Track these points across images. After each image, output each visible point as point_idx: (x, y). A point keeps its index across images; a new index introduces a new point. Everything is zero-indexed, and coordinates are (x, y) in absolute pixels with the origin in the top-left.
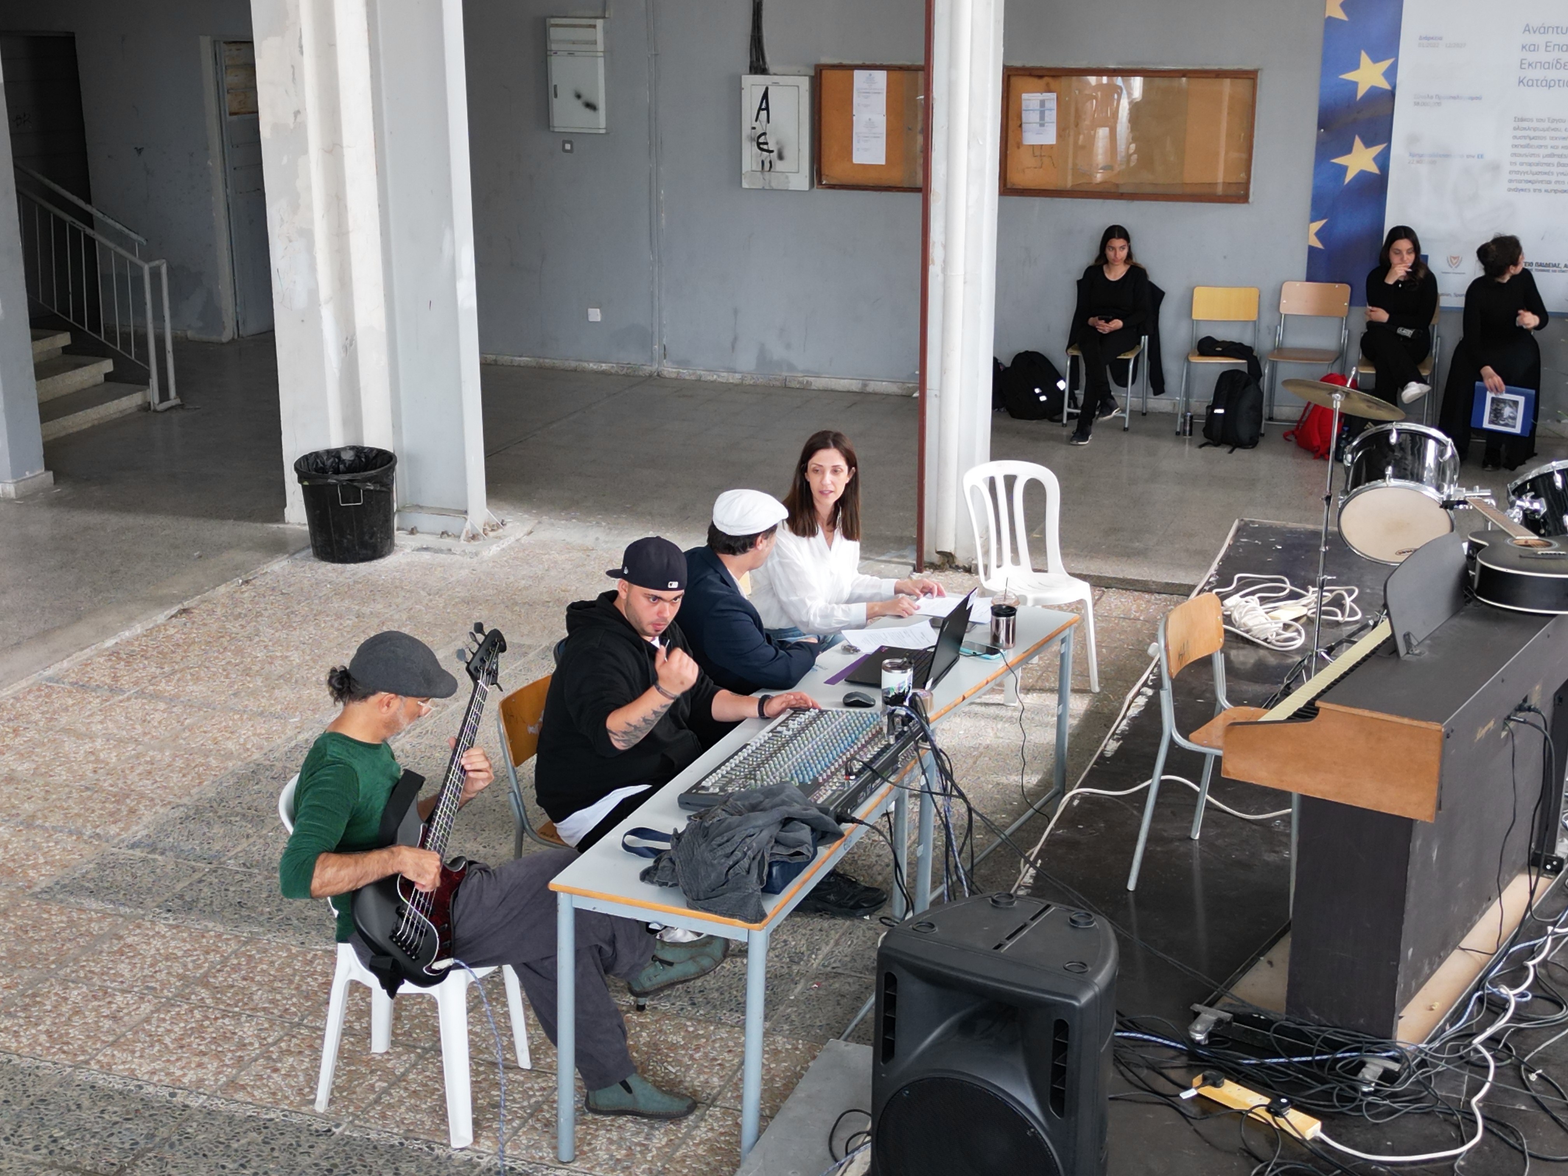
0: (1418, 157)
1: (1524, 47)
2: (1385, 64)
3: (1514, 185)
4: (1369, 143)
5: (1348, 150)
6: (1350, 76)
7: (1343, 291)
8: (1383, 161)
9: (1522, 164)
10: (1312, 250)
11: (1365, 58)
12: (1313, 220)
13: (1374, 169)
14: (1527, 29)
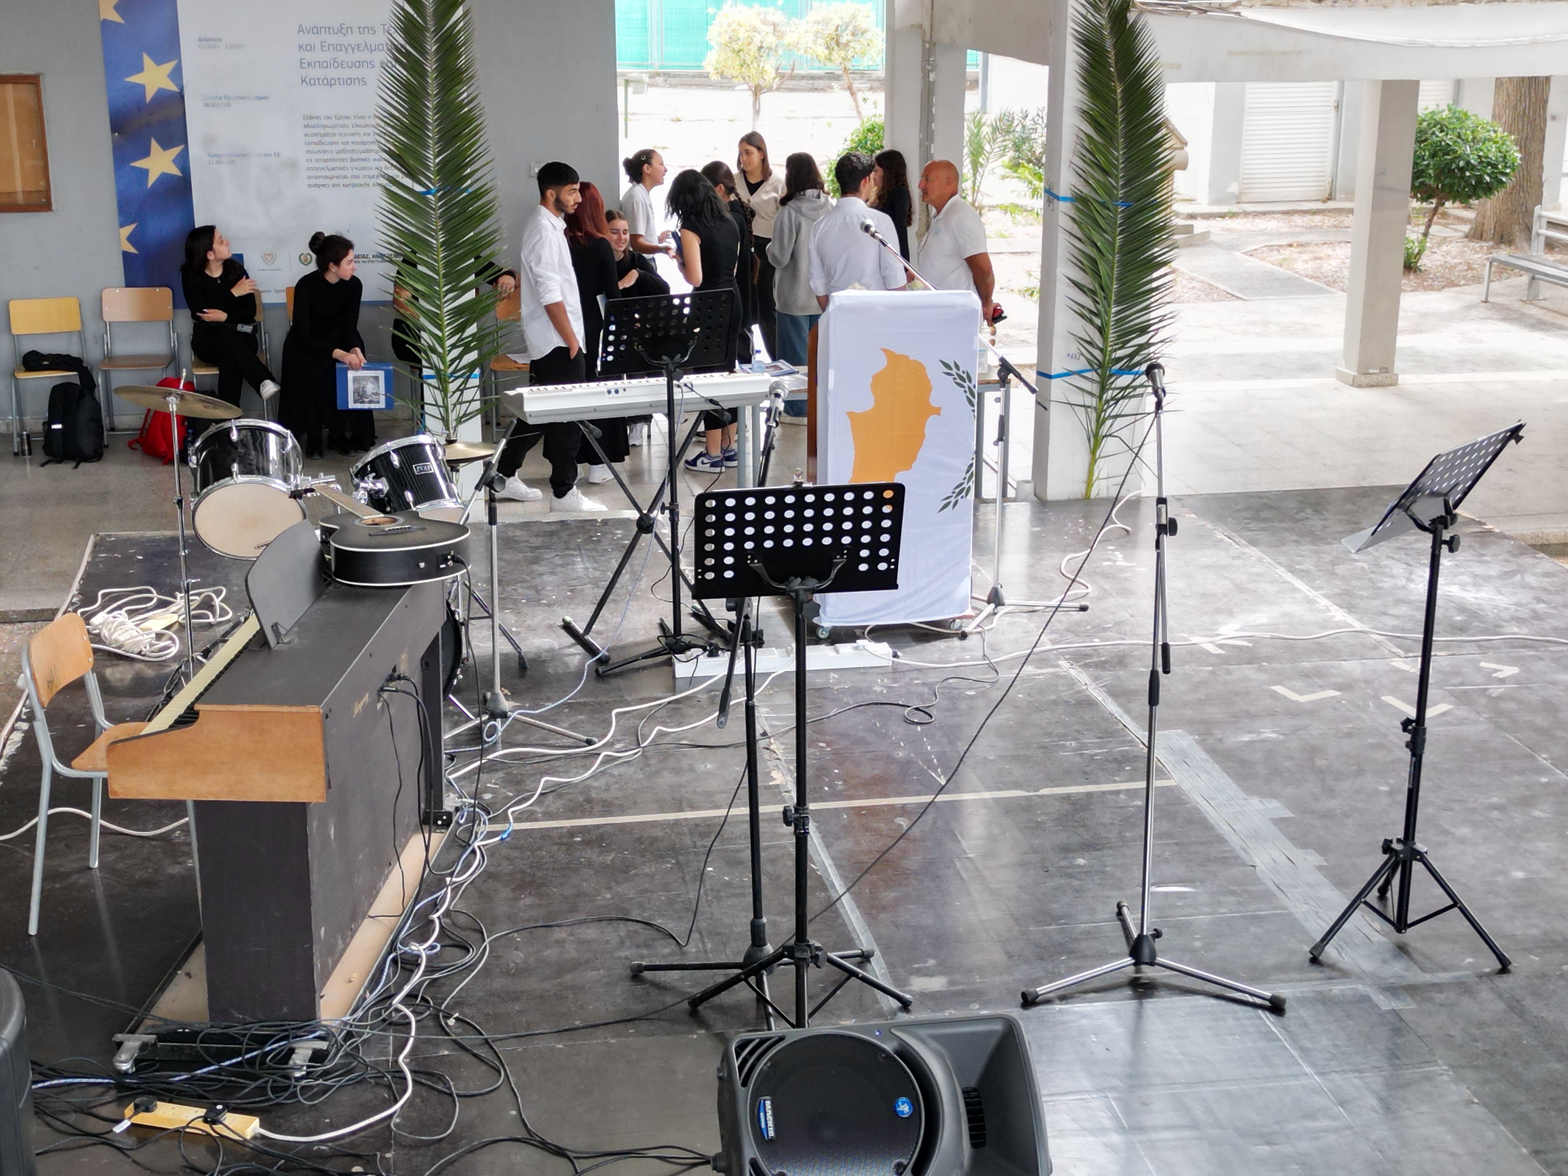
0: (217, 158)
1: (300, 47)
2: (169, 66)
3: (314, 181)
4: (166, 145)
5: (146, 153)
6: (135, 79)
7: (164, 295)
8: (183, 161)
9: (317, 161)
10: (126, 255)
11: (147, 61)
12: (122, 225)
13: (175, 171)
14: (301, 30)
